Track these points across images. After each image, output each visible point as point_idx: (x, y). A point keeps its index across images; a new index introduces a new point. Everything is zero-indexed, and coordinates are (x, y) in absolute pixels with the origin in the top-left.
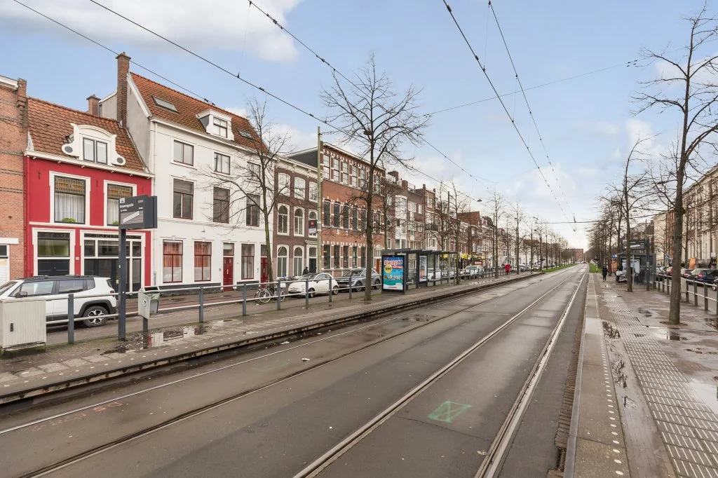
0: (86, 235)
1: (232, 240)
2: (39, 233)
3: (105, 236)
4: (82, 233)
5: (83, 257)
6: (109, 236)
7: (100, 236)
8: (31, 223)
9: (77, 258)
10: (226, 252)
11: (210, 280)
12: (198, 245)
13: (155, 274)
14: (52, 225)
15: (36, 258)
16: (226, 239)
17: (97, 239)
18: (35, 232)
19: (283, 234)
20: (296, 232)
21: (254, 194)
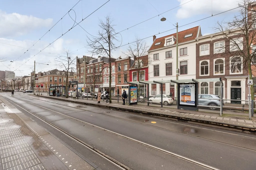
8: (130, 82)
10: (171, 86)
19: (205, 75)
20: (218, 73)
21: (183, 61)
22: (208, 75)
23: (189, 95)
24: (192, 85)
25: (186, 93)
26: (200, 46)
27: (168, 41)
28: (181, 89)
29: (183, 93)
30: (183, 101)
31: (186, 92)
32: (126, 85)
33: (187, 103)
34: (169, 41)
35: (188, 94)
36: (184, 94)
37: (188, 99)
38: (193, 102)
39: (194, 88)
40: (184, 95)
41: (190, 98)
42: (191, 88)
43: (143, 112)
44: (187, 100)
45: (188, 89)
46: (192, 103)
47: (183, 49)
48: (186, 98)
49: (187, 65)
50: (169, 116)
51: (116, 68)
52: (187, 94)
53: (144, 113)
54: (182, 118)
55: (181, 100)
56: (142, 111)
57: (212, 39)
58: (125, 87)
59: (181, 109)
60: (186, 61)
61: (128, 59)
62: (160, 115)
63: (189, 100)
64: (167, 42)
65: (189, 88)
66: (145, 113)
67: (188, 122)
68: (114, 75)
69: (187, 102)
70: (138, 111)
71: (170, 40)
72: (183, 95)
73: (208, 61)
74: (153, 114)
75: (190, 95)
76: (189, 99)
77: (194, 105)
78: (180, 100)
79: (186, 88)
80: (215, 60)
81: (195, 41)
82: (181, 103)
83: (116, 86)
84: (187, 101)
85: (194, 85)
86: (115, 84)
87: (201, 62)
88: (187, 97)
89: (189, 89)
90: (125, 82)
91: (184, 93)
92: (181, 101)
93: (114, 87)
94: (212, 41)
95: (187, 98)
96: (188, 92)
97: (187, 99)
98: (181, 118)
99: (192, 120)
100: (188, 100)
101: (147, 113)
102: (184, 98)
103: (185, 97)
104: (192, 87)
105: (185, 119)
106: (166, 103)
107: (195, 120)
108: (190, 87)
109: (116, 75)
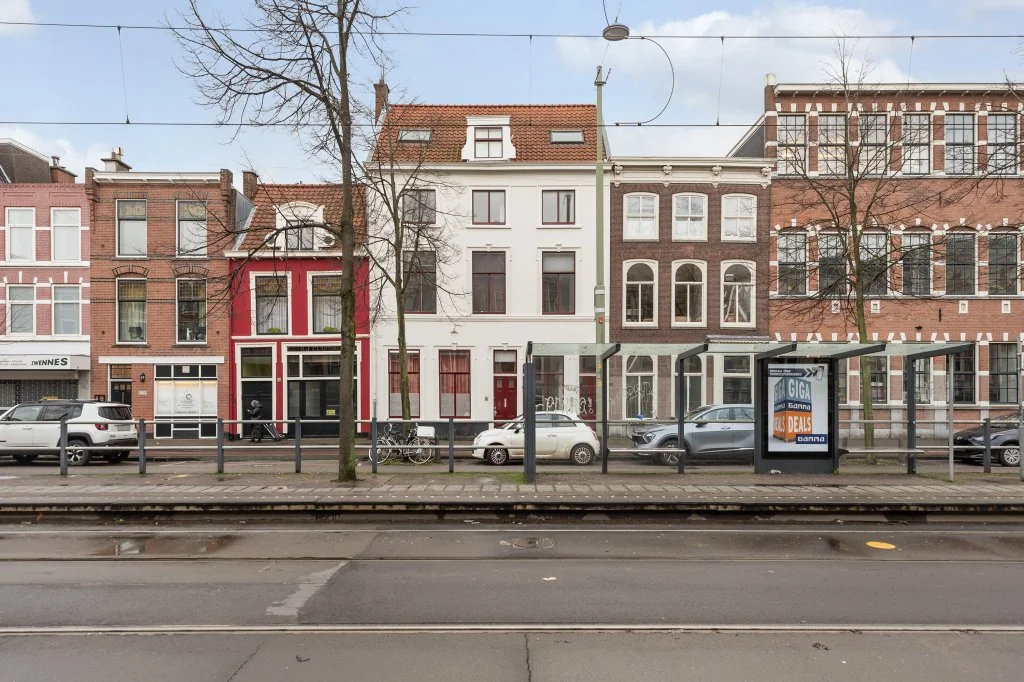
0: (290, 349)
1: (512, 344)
2: (242, 349)
3: (311, 349)
4: (284, 346)
5: (286, 378)
6: (316, 349)
7: (306, 349)
8: (234, 337)
9: (279, 379)
10: (500, 367)
11: (469, 417)
12: (445, 355)
13: (375, 404)
14: (254, 338)
15: (239, 380)
16: (498, 344)
17: (301, 354)
18: (238, 348)
19: (640, 324)
20: (683, 318)
21: (559, 250)
22: (654, 323)
23: (804, 408)
24: (816, 366)
25: (794, 402)
26: (625, 196)
27: (482, 135)
28: (772, 382)
29: (781, 403)
30: (780, 437)
31: (792, 395)
32: (195, 354)
33: (798, 443)
34: (489, 140)
35: (803, 403)
36: (785, 406)
37: (801, 427)
38: (820, 436)
39: (825, 380)
40: (786, 409)
41: (811, 421)
42: (811, 379)
43: (712, 507)
44: (796, 431)
45: (802, 383)
46: (816, 442)
47: (555, 194)
48: (795, 424)
49: (574, 273)
50: (852, 509)
51: (93, 231)
52: (797, 406)
53: (721, 508)
54: (908, 506)
55: (775, 431)
56: (707, 504)
57: (668, 178)
58: (186, 370)
59: (773, 471)
60: (571, 255)
61: (210, 185)
62: (812, 508)
63: (805, 430)
64: (477, 141)
65: (804, 378)
66: (729, 508)
67: (930, 519)
68: (74, 282)
69: (797, 438)
70: (679, 508)
71: (494, 135)
72: (781, 410)
73: (654, 266)
74: (771, 508)
75: (810, 411)
76: (807, 426)
77: (824, 448)
78: (771, 432)
79: (791, 381)
80: (676, 265)
81: (610, 168)
82: (774, 446)
83: (94, 361)
84: (798, 435)
85: (823, 367)
86: (88, 345)
87: (627, 265)
88: (796, 418)
89: (805, 382)
90: (182, 337)
91: (786, 402)
92: (775, 436)
93: (82, 373)
94: (666, 185)
95: (798, 421)
96: (802, 397)
97: (797, 427)
98: (904, 508)
99: (946, 509)
100: (802, 429)
101: (736, 508)
102: (786, 421)
103: (790, 418)
104: (815, 374)
105: (921, 509)
106: (583, 456)
107: (957, 509)
108: (808, 373)
109: (93, 280)
